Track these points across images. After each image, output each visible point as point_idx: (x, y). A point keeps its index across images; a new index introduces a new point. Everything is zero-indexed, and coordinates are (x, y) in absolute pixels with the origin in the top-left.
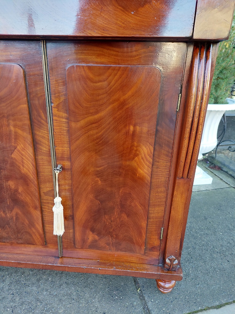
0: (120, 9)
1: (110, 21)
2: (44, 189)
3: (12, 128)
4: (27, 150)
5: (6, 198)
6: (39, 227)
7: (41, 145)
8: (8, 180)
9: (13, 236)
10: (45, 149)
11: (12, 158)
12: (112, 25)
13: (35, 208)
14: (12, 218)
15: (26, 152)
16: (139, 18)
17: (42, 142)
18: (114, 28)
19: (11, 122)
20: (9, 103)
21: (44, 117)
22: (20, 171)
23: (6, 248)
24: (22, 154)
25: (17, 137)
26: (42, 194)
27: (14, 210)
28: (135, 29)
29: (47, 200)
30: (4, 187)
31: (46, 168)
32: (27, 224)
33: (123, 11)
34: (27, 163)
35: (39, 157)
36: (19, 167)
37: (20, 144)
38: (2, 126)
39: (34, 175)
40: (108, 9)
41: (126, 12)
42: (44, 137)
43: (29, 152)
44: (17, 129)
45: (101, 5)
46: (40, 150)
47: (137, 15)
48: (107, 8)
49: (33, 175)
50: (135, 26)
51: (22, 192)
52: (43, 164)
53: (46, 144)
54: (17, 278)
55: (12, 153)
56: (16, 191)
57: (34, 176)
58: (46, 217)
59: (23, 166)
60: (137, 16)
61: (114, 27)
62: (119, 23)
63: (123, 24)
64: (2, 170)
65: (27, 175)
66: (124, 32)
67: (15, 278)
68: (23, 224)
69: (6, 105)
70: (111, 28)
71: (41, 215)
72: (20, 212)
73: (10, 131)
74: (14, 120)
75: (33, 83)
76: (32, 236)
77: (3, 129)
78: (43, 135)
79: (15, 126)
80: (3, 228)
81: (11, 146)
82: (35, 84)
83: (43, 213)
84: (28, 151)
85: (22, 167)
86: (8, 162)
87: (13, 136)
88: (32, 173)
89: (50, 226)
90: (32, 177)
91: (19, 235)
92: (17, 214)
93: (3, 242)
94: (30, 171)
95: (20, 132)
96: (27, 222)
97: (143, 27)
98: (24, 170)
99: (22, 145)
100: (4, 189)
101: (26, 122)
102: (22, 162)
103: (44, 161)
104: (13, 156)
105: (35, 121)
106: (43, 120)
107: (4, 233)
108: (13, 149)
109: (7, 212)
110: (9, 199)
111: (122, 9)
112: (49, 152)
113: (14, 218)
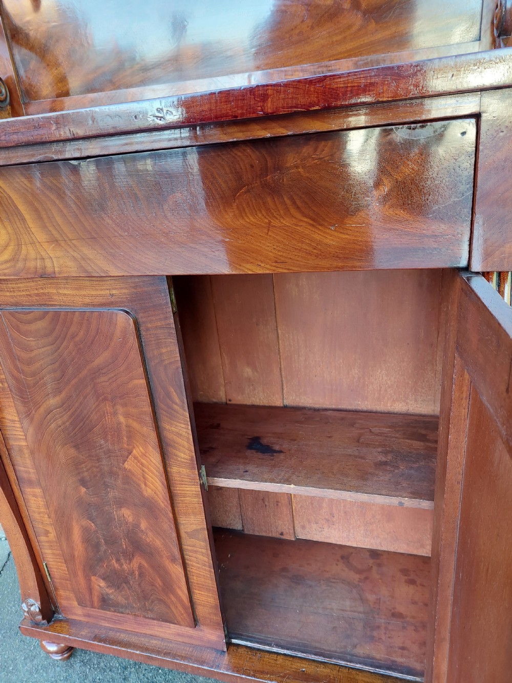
0: (306, 222)
1: (288, 245)
2: (187, 526)
3: (122, 419)
4: (151, 457)
5: (119, 537)
6: (183, 593)
7: (175, 448)
8: (121, 507)
9: (136, 604)
10: (182, 455)
11: (125, 469)
12: (293, 253)
13: (172, 560)
14: (133, 573)
15: (148, 460)
16: (347, 236)
17: (177, 443)
18: (296, 258)
19: (120, 410)
20: (113, 377)
21: (177, 400)
22: (141, 493)
23: (126, 622)
24: (142, 464)
25: (131, 434)
26: (183, 535)
27: (135, 559)
28: (340, 258)
29: (193, 546)
30: (115, 519)
31: (188, 489)
32: (159, 585)
33: (313, 226)
34: (152, 480)
35: (174, 470)
36: (139, 485)
37: (137, 445)
38: (104, 414)
39: (166, 500)
40: (282, 223)
41: (320, 227)
42: (179, 435)
43: (154, 461)
44: (130, 421)
45: (267, 217)
46: (175, 457)
47: (342, 231)
48: (280, 221)
49: (164, 501)
50: (341, 252)
51: (146, 529)
52: (181, 482)
53: (183, 447)
54: (151, 675)
55: (124, 461)
56: (137, 525)
57: (166, 503)
58: (193, 576)
59: (145, 484)
60: (341, 233)
61: (296, 255)
62: (307, 248)
63: (315, 249)
64: (109, 489)
65: (153, 501)
66: (318, 264)
67: (146, 675)
68: (152, 585)
69: (109, 379)
70: (291, 258)
71: (183, 573)
72: (146, 565)
73: (119, 423)
74: (125, 405)
75: (153, 342)
76: (170, 608)
77: (106, 420)
78: (177, 430)
79: (127, 415)
80: (118, 588)
81: (122, 449)
82: (158, 343)
83: (188, 569)
84: (152, 459)
85: (143, 486)
86: (118, 475)
87: (124, 433)
88: (161, 497)
89: (203, 593)
90: (162, 505)
91: (147, 603)
92: (140, 567)
93: (120, 613)
94: (159, 493)
95: (135, 425)
96: (161, 583)
97: (357, 254)
98: (148, 492)
99: (141, 449)
100: (116, 522)
101: (146, 410)
102: (144, 477)
103: (182, 476)
104: (126, 465)
105: (162, 406)
106: (176, 404)
107: (120, 598)
108: (126, 454)
109: (123, 561)
110: (125, 539)
111: (311, 222)
112: (191, 461)
113: (137, 573)
